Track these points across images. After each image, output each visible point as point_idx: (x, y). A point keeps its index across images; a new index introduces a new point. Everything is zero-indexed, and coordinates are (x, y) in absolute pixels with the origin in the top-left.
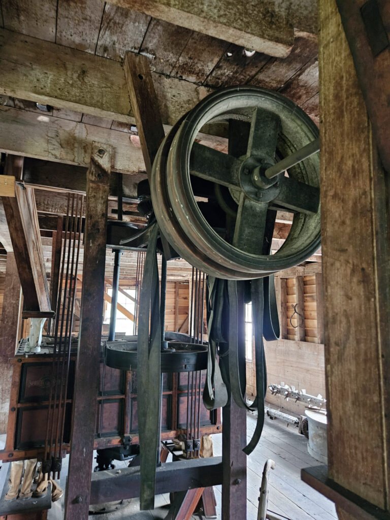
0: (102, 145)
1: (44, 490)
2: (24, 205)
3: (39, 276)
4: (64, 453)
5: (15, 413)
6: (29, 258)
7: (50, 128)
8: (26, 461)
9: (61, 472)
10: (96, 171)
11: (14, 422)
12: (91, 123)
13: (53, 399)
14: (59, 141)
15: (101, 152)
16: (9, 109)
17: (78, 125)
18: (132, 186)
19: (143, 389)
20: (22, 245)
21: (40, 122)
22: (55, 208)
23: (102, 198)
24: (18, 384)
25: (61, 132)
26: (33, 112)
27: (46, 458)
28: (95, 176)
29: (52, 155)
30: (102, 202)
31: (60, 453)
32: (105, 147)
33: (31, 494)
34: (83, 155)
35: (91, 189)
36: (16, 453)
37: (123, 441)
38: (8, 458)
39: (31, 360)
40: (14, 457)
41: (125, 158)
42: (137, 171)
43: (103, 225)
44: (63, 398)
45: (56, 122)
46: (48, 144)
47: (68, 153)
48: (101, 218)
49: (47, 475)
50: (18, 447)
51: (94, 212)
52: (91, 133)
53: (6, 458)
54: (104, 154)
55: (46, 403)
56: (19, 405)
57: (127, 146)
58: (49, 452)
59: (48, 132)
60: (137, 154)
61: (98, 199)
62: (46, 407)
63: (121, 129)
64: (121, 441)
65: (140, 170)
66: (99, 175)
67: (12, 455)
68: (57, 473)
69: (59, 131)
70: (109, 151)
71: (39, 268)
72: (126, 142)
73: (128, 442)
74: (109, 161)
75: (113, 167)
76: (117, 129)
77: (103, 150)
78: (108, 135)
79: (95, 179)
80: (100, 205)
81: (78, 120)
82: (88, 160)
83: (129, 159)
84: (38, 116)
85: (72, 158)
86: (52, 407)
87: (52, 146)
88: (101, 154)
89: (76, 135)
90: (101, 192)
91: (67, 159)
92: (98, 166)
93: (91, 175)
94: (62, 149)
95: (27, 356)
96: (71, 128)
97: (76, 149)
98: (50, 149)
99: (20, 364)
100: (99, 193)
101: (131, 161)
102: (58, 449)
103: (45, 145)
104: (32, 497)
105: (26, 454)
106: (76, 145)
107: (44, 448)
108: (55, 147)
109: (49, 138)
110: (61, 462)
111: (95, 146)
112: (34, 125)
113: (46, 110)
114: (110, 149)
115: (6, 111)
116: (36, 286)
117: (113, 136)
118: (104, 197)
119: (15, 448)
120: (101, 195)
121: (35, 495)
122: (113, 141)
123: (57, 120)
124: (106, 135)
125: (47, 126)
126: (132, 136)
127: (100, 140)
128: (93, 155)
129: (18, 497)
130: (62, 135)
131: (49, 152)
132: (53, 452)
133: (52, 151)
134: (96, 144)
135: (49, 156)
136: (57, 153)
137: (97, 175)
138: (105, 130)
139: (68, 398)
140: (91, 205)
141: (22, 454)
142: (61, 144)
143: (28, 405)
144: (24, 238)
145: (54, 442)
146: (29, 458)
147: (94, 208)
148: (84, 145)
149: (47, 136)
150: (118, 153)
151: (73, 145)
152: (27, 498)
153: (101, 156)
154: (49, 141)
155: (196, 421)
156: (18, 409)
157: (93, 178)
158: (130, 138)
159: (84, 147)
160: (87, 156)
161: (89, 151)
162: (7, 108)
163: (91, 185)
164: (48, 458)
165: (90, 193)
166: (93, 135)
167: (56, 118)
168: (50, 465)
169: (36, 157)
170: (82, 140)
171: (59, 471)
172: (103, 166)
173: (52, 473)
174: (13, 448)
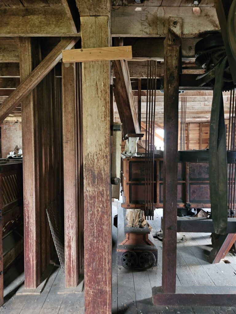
0: (175, 18)
1: (145, 225)
2: (125, 71)
3: (134, 114)
4: (154, 208)
5: (129, 185)
6: (129, 103)
7: (142, 15)
8: (136, 210)
9: (154, 217)
10: (172, 38)
11: (129, 190)
12: (167, 5)
13: (147, 180)
14: (148, 22)
15: (175, 23)
16: (119, 8)
17: (159, 9)
18: (188, 49)
19: (213, 169)
20: (125, 96)
21: (136, 12)
22: (137, 74)
23: (175, 55)
24: (128, 171)
25: (149, 16)
26: (132, 6)
27: (146, 209)
28: (172, 41)
29: (145, 32)
30: (176, 58)
31: (153, 207)
32: (177, 19)
33: (139, 226)
34: (163, 28)
35: (168, 51)
36: (131, 205)
37: (186, 206)
38: (127, 207)
39: (134, 160)
40: (130, 207)
41: (190, 25)
42: (198, 33)
43: (176, 74)
44: (152, 180)
45: (146, 10)
46: (142, 25)
47: (153, 29)
48: (175, 70)
49: (147, 217)
50: (131, 202)
51: (171, 66)
52: (167, 12)
53: (126, 207)
54: (177, 24)
55: (143, 182)
56: (130, 182)
57: (190, 16)
58: (147, 206)
59: (141, 17)
60: (198, 20)
61: (173, 57)
62: (144, 184)
63: (187, 5)
64: (185, 206)
65: (200, 31)
66: (174, 40)
67: (129, 206)
68: (152, 217)
69: (148, 15)
70: (180, 22)
71: (134, 109)
72: (190, 14)
73: (189, 207)
74: (180, 29)
75: (182, 33)
76: (184, 5)
77: (176, 22)
78: (178, 11)
79: (171, 43)
80: (174, 61)
81: (159, 5)
82: (166, 31)
83: (192, 25)
84: (135, 8)
85: (156, 32)
86: (147, 184)
87: (144, 26)
88: (175, 25)
89: (158, 16)
90: (174, 52)
91: (153, 33)
92: (173, 34)
93: (169, 41)
94: (150, 27)
95: (131, 158)
96: (155, 11)
97: (158, 26)
98: (143, 28)
99: (129, 161)
100: (174, 53)
101: (194, 27)
102: (151, 205)
103: (140, 27)
104: (139, 227)
105: (135, 206)
106: (158, 23)
107: (145, 204)
108: (146, 26)
109: (142, 22)
110: (153, 212)
111: (171, 20)
112: (133, 15)
113: (140, 3)
114: (180, 21)
115: (118, 9)
116: (133, 119)
117: (181, 11)
118: (177, 55)
119: (130, 203)
120: (174, 54)
121: (141, 227)
122: (181, 15)
123: (146, 8)
124: (177, 11)
125: (141, 13)
126: (194, 9)
127: (173, 16)
128: (170, 27)
129: (133, 226)
130: (150, 17)
131: (143, 31)
132: (149, 207)
133: (144, 30)
134: (172, 19)
135: (143, 33)
136: (147, 30)
137: (172, 40)
138: (176, 8)
139: (154, 181)
140: (169, 62)
141: (134, 206)
142: (149, 24)
143: (134, 182)
144: (126, 91)
145: (149, 202)
146: (137, 208)
147: (171, 63)
148: (163, 21)
149: (141, 20)
150: (185, 23)
151: (157, 23)
152: (137, 227)
153: (175, 26)
154: (143, 23)
155: (233, 199)
156: (130, 184)
157: (170, 43)
158: (192, 10)
159: (163, 23)
160: (165, 29)
161: (167, 25)
162: (118, 7)
163: (169, 48)
164: (147, 209)
165: (168, 54)
166: (168, 14)
167: (145, 7)
168: (148, 213)
169: (135, 36)
170: (161, 19)
171: (153, 216)
172: (176, 33)
173: (149, 217)
174: (129, 203)
